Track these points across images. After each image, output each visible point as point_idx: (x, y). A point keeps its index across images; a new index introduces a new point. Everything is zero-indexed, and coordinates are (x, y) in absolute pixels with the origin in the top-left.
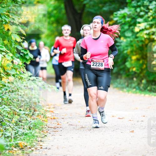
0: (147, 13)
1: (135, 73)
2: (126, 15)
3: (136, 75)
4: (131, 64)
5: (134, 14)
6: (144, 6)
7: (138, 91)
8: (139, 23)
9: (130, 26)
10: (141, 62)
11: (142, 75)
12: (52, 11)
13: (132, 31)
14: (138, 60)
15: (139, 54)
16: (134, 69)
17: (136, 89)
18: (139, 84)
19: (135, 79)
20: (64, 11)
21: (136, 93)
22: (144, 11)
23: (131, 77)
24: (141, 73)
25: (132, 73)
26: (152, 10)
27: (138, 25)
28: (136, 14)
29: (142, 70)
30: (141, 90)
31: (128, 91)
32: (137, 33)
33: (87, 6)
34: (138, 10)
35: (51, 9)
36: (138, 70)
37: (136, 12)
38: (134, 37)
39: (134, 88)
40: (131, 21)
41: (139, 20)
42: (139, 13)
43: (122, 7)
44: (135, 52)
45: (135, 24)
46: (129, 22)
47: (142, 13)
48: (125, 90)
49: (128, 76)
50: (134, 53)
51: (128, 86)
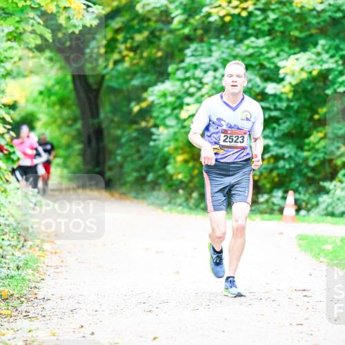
0: (199, 89)
1: (181, 182)
2: (167, 92)
3: (184, 185)
4: (176, 168)
5: (179, 91)
6: (195, 79)
7: (186, 210)
8: (188, 105)
9: (174, 109)
10: (191, 165)
11: (191, 185)
12: (53, 86)
13: (177, 118)
14: (186, 161)
15: (188, 153)
16: (180, 177)
17: (184, 207)
18: (187, 200)
19: (181, 192)
20: (71, 86)
21: (183, 213)
22: (195, 86)
23: (174, 188)
24: (190, 181)
25: (177, 182)
26: (207, 84)
27: (185, 107)
28: (183, 91)
29: (192, 178)
30: (190, 208)
31: (171, 210)
32: (185, 120)
33: (107, 77)
34: (186, 84)
35: (51, 82)
36: (185, 177)
37: (183, 87)
38: (180, 126)
39: (180, 205)
40: (175, 102)
41: (187, 100)
42: (188, 89)
43: (161, 79)
44: (182, 149)
45: (181, 106)
46: (172, 104)
47: (192, 90)
48: (166, 208)
49: (170, 186)
50: (180, 151)
51: (170, 202)
